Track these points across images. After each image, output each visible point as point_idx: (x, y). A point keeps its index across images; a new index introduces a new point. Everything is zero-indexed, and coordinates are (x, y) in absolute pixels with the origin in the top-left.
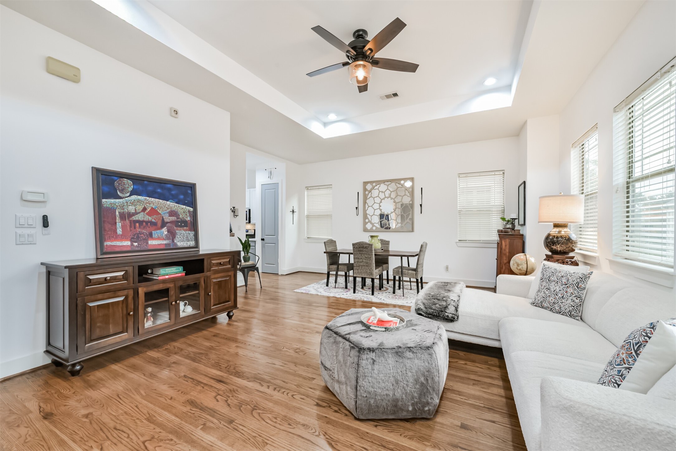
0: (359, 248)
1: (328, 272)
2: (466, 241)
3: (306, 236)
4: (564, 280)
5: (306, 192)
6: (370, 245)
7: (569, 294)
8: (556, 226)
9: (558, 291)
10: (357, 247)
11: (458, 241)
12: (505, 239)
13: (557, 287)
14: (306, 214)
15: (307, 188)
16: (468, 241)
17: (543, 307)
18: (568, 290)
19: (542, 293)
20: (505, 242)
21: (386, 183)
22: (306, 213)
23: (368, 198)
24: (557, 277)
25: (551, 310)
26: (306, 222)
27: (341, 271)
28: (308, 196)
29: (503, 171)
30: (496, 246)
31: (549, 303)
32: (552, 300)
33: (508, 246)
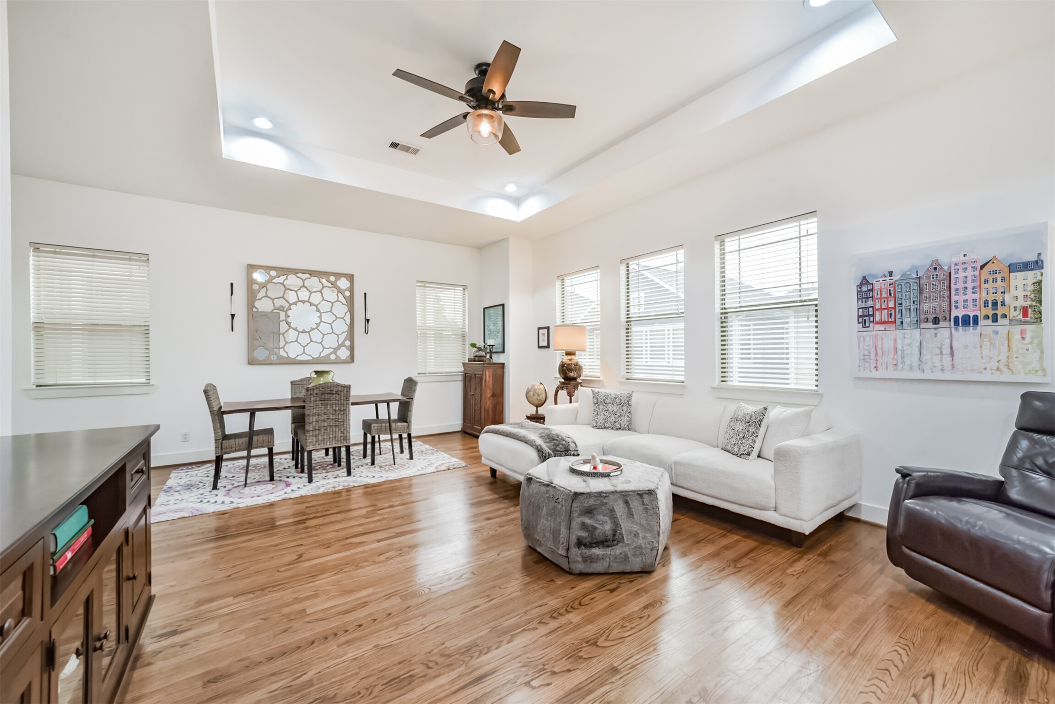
0: (322, 394)
1: (217, 457)
2: (426, 374)
3: (33, 380)
4: (618, 401)
5: (31, 258)
6: (344, 386)
7: (625, 412)
8: (568, 354)
9: (616, 410)
10: (317, 394)
11: (417, 375)
12: (489, 369)
13: (615, 408)
14: (32, 320)
15: (37, 247)
16: (429, 373)
17: (605, 428)
18: (624, 408)
19: (602, 415)
20: (489, 372)
21: (299, 275)
22: (32, 315)
23: (258, 297)
24: (611, 398)
25: (612, 429)
26: (32, 341)
27: (257, 447)
28: (38, 269)
29: (464, 287)
30: (460, 378)
31: (611, 422)
32: (612, 419)
33: (491, 378)
